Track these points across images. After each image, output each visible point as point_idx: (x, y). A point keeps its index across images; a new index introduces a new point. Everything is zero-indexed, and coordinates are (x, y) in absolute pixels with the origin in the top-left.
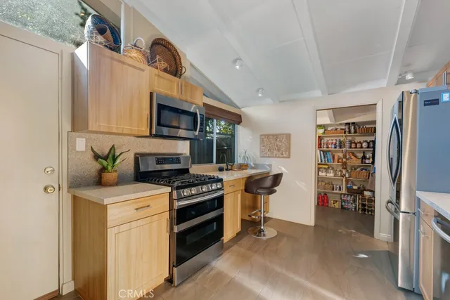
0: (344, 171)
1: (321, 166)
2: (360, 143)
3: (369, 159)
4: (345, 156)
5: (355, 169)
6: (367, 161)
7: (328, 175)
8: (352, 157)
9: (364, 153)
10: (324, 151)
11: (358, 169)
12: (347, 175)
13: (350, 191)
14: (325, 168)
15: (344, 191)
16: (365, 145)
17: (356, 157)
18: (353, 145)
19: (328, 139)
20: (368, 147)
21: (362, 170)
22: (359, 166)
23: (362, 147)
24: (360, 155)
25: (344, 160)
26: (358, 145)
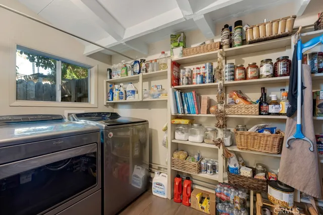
0: (221, 134)
1: (177, 121)
2: (254, 66)
3: (277, 103)
4: (222, 99)
5: (245, 128)
6: (272, 109)
7: (191, 138)
8: (238, 100)
9: (263, 89)
10: (182, 91)
11: (252, 129)
12: (227, 142)
13: (235, 181)
14: (184, 125)
15: (221, 176)
16: (265, 70)
17: (245, 99)
18: (239, 74)
19: (191, 67)
20: (275, 74)
21: (260, 130)
22: (253, 122)
23: (259, 76)
24: (255, 96)
25: (220, 107)
26: (251, 73)
